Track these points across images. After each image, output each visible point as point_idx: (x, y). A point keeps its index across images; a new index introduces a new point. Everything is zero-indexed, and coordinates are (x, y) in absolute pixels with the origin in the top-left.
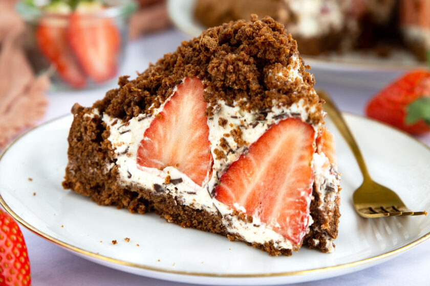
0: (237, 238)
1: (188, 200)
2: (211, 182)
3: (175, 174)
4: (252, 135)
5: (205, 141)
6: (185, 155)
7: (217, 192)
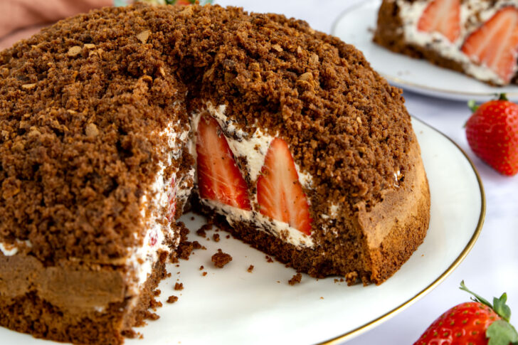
0: (471, 76)
1: (445, 53)
2: (459, 42)
3: (438, 36)
4: (486, 16)
5: (457, 18)
6: (446, 26)
7: (463, 49)
